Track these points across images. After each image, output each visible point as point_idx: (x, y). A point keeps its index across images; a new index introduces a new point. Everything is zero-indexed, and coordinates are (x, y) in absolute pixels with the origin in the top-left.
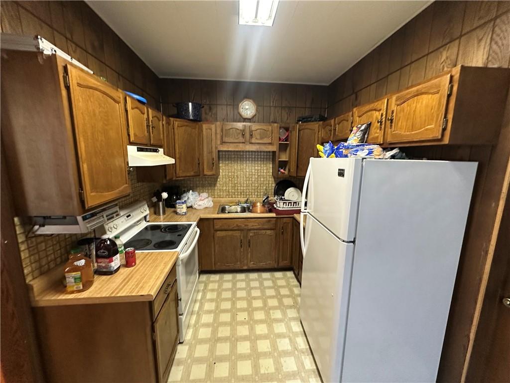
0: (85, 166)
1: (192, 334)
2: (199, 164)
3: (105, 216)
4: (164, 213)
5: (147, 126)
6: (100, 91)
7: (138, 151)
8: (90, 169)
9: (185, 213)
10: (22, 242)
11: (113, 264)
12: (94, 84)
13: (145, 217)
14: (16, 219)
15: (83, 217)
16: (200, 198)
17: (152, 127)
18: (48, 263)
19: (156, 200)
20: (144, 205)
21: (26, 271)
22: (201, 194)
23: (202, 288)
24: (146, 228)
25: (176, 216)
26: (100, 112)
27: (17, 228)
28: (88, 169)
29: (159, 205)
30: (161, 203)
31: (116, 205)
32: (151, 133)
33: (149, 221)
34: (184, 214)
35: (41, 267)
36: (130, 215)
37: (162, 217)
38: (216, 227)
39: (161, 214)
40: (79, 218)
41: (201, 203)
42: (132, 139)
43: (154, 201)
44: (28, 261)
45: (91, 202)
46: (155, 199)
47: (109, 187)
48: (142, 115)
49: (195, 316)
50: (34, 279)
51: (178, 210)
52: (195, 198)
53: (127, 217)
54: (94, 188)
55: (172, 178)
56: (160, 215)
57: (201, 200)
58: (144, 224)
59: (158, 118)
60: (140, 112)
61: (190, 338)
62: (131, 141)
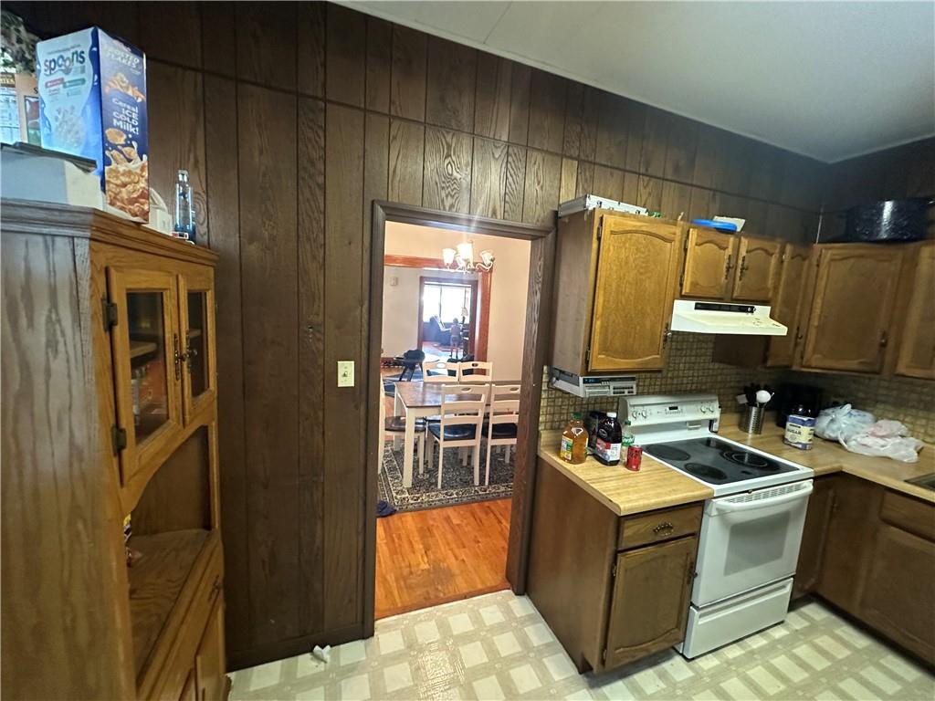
0: (599, 323)
1: (713, 668)
2: (884, 345)
3: (612, 387)
4: (758, 430)
5: (728, 268)
6: (643, 232)
7: (696, 308)
8: (605, 328)
9: (805, 445)
10: (545, 391)
11: (609, 452)
12: (634, 226)
13: (711, 422)
14: (545, 368)
15: (584, 379)
16: (872, 429)
17: (742, 269)
18: (560, 421)
19: (745, 401)
20: (712, 401)
21: (541, 419)
22: (880, 422)
23: (798, 627)
24: (708, 442)
25: (781, 445)
26: (635, 259)
27: (544, 376)
28: (602, 326)
29: (749, 412)
30: (754, 410)
31: (633, 379)
32: (738, 279)
33: (716, 432)
34: (800, 446)
35: (553, 422)
36: (676, 408)
37: (750, 435)
38: (888, 513)
39: (751, 431)
40: (581, 379)
41: (869, 441)
42: (686, 290)
43: (741, 402)
44: (545, 409)
45: (594, 366)
46: (743, 399)
47: (627, 353)
48: (722, 251)
49: (743, 652)
50: (545, 429)
51: (788, 435)
52: (854, 426)
53: (671, 408)
54: (605, 349)
55: (791, 366)
56: (746, 430)
57: (873, 434)
58: (704, 433)
59: (766, 251)
60: (716, 247)
61: (706, 668)
62: (683, 293)
